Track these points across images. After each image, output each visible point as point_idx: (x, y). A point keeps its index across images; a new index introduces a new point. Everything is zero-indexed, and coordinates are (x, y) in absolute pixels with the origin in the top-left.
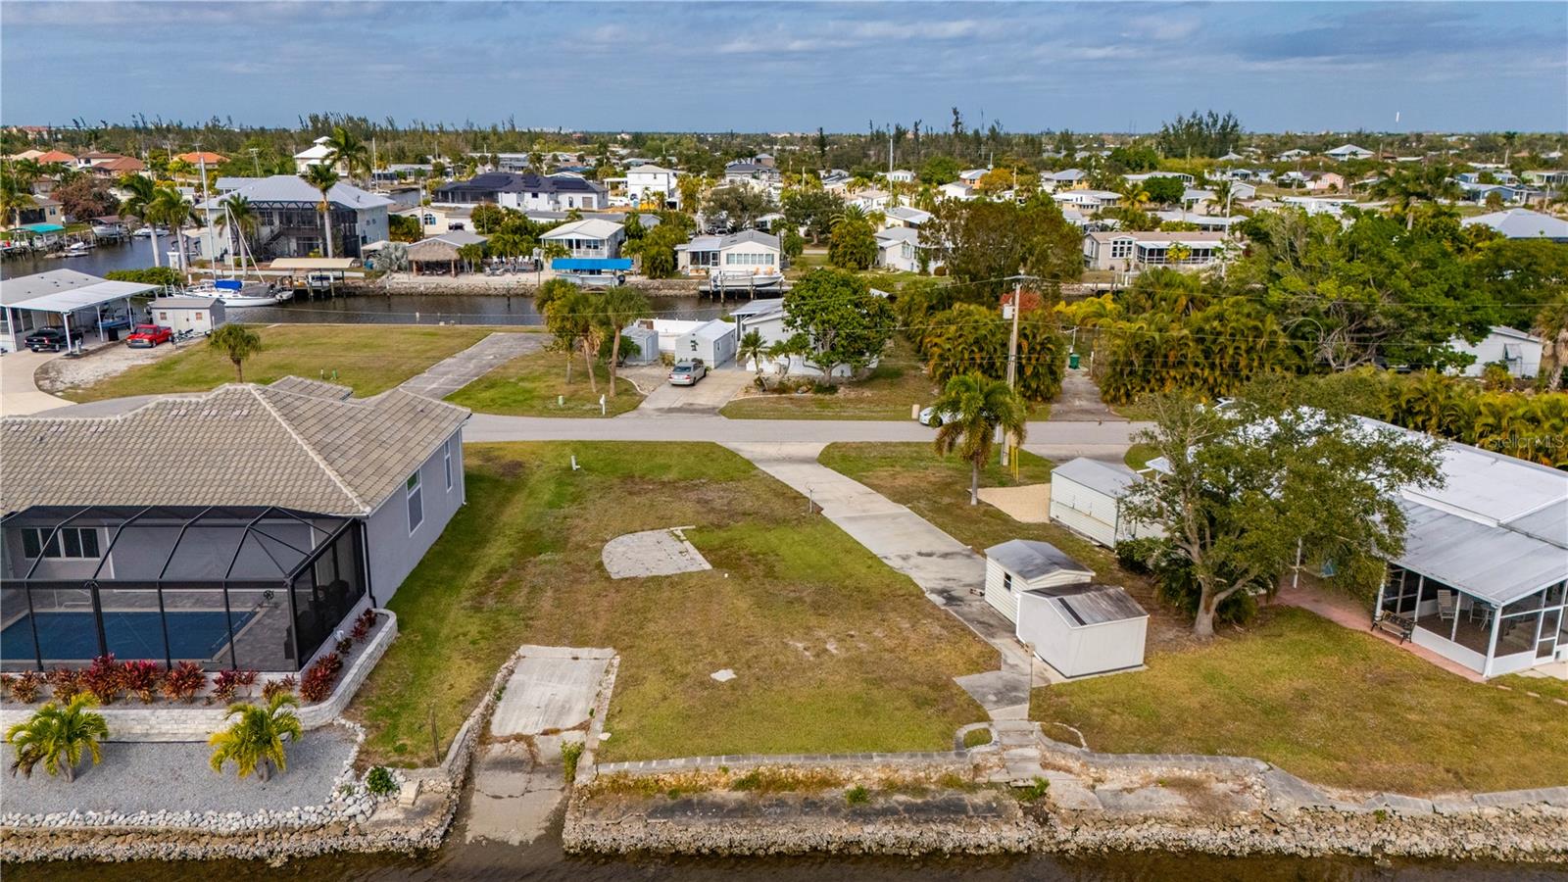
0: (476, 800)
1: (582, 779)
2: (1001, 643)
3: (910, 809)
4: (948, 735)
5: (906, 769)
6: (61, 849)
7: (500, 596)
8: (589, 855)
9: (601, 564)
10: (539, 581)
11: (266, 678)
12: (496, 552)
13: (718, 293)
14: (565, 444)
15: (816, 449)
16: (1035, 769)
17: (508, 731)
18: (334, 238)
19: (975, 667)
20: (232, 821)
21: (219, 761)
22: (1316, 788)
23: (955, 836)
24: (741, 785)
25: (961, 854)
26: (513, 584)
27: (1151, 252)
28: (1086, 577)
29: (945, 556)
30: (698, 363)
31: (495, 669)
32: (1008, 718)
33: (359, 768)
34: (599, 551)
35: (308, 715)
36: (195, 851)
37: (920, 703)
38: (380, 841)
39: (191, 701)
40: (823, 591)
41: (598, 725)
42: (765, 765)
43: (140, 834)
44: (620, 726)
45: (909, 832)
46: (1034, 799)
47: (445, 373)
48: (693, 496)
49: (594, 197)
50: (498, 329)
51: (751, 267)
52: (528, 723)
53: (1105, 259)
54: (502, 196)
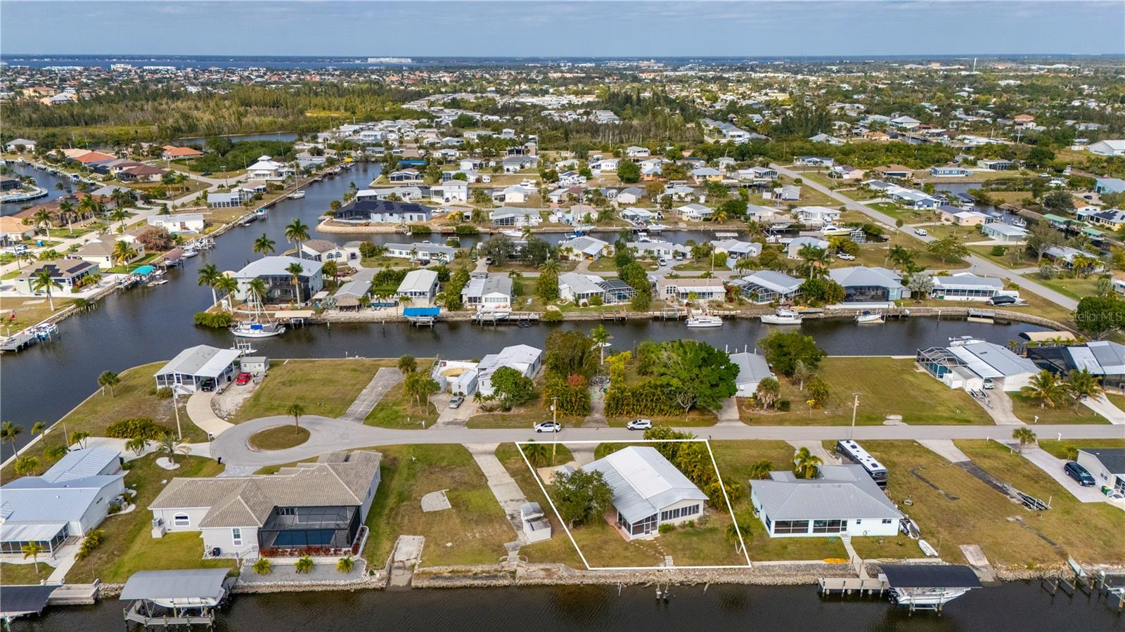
0: (392, 576)
1: (415, 572)
2: (519, 533)
3: (486, 577)
4: (498, 559)
5: (486, 568)
6: (307, 589)
7: (394, 519)
8: (417, 588)
9: (420, 506)
10: (404, 513)
11: (344, 549)
12: (392, 501)
13: (479, 321)
14: (410, 446)
15: (494, 446)
16: (515, 567)
17: (399, 559)
18: (300, 293)
19: (511, 540)
20: (343, 582)
21: (339, 570)
22: (573, 570)
23: (494, 582)
24: (450, 572)
25: (495, 587)
26: (396, 514)
27: (683, 294)
28: (542, 515)
29: (518, 500)
30: (461, 394)
31: (394, 543)
32: (513, 555)
33: (367, 570)
34: (420, 501)
35: (353, 558)
36: (335, 589)
37: (494, 551)
38: (373, 586)
39: (327, 555)
40: (479, 516)
41: (419, 558)
42: (456, 568)
43: (324, 585)
44: (424, 559)
45: (484, 582)
46: (513, 574)
47: (364, 401)
48: (450, 474)
49: (424, 215)
50: (382, 363)
51: (497, 304)
52: (403, 558)
53: (663, 294)
54: (373, 215)
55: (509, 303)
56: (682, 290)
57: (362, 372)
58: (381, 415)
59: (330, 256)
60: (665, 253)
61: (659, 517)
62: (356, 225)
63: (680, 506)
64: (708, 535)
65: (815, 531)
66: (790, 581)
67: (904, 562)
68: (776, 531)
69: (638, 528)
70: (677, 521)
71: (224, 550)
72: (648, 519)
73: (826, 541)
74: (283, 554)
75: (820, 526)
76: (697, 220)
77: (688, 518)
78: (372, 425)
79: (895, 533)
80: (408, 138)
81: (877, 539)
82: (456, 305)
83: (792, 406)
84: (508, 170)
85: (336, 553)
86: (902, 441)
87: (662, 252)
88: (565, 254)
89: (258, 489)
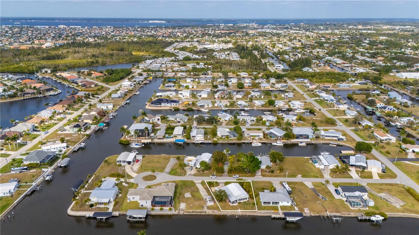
0: (180, 212)
1: (185, 211)
2: (207, 203)
4: (202, 209)
5: (200, 211)
6: (162, 214)
8: (185, 215)
10: (181, 198)
12: (178, 195)
13: (195, 143)
14: (181, 181)
15: (200, 181)
16: (206, 210)
18: (147, 134)
19: (205, 205)
20: (169, 213)
21: (168, 210)
22: (219, 211)
23: (202, 214)
24: (192, 211)
25: (202, 215)
26: (179, 198)
27: (251, 136)
28: (212, 199)
29: (206, 195)
30: (192, 167)
31: (179, 204)
32: (206, 208)
33: (174, 210)
34: (184, 195)
35: (171, 208)
37: (201, 207)
38: (176, 214)
39: (166, 207)
40: (198, 199)
41: (185, 208)
43: (165, 213)
45: (199, 214)
46: (206, 212)
47: (168, 168)
48: (191, 188)
49: (177, 104)
50: (171, 156)
51: (200, 138)
52: (182, 208)
53: (246, 135)
54: (162, 103)
55: (203, 138)
56: (251, 134)
57: (166, 159)
58: (173, 172)
59: (152, 120)
60: (248, 120)
61: (238, 200)
62: (157, 107)
63: (243, 198)
64: (249, 205)
65: (272, 204)
66: (265, 215)
67: (290, 211)
68: (264, 204)
69: (233, 203)
70: (242, 201)
71: (144, 205)
72: (235, 201)
73: (274, 207)
74: (156, 207)
75: (273, 203)
76: (259, 106)
77: (244, 201)
78: (171, 175)
79: (290, 205)
80: (169, 67)
81: (286, 206)
82: (189, 138)
83: (274, 172)
84: (202, 83)
85: (168, 207)
86: (299, 182)
87: (247, 120)
88: (219, 120)
89: (150, 192)
